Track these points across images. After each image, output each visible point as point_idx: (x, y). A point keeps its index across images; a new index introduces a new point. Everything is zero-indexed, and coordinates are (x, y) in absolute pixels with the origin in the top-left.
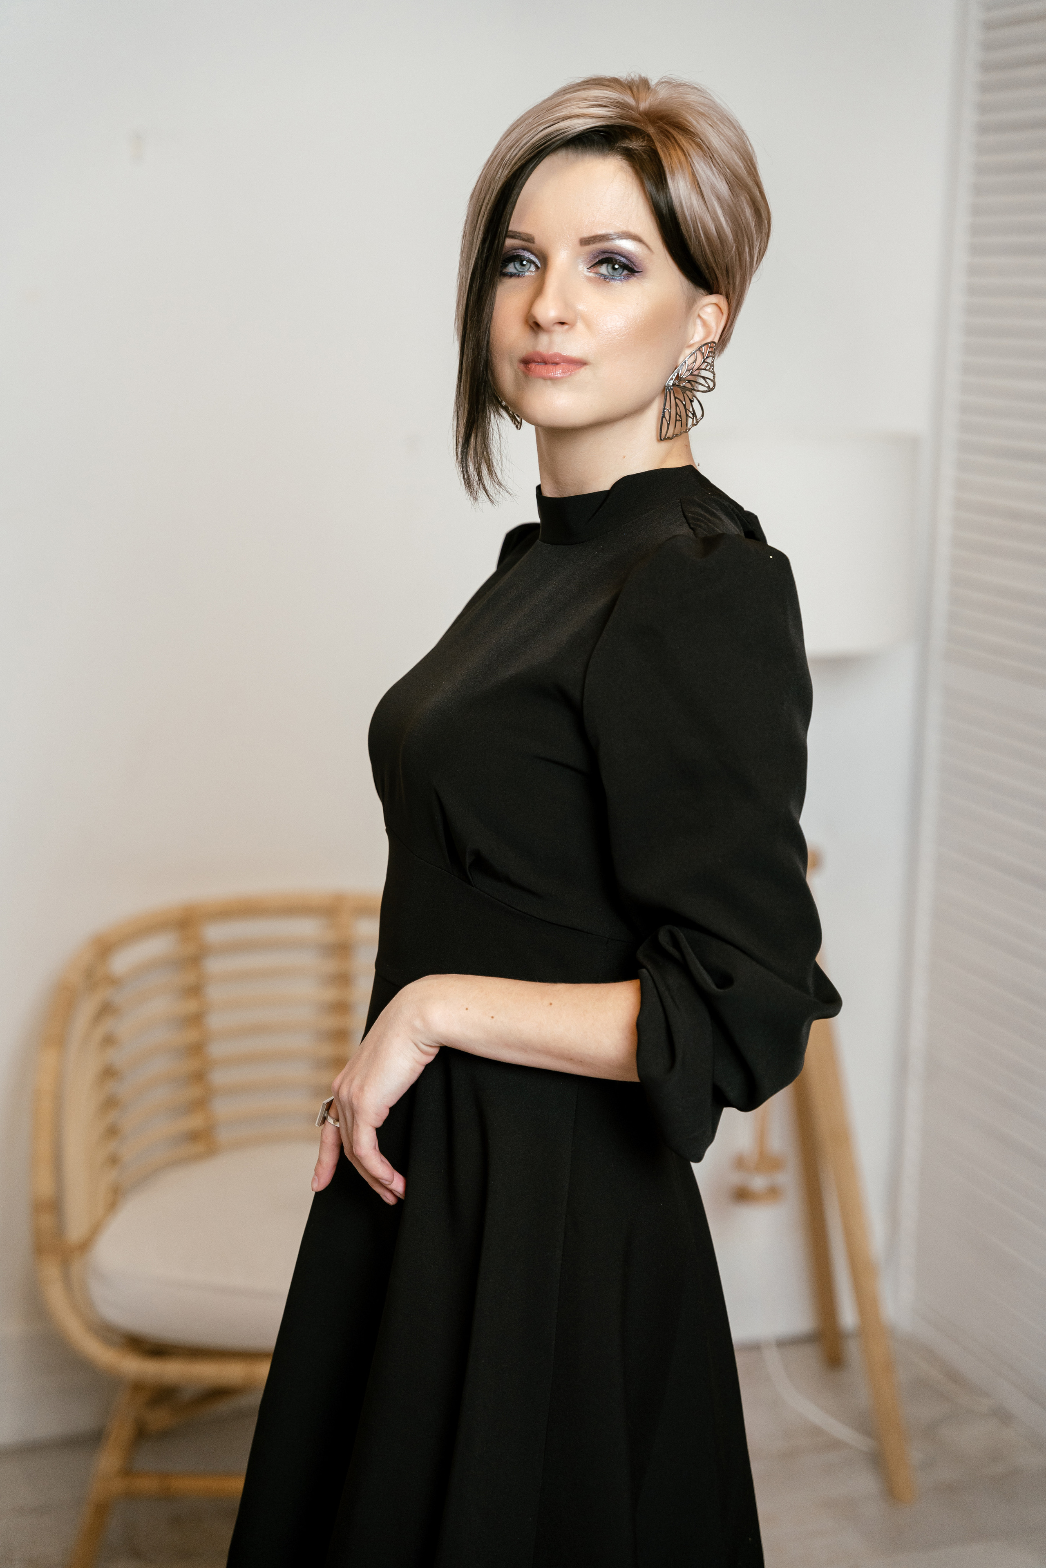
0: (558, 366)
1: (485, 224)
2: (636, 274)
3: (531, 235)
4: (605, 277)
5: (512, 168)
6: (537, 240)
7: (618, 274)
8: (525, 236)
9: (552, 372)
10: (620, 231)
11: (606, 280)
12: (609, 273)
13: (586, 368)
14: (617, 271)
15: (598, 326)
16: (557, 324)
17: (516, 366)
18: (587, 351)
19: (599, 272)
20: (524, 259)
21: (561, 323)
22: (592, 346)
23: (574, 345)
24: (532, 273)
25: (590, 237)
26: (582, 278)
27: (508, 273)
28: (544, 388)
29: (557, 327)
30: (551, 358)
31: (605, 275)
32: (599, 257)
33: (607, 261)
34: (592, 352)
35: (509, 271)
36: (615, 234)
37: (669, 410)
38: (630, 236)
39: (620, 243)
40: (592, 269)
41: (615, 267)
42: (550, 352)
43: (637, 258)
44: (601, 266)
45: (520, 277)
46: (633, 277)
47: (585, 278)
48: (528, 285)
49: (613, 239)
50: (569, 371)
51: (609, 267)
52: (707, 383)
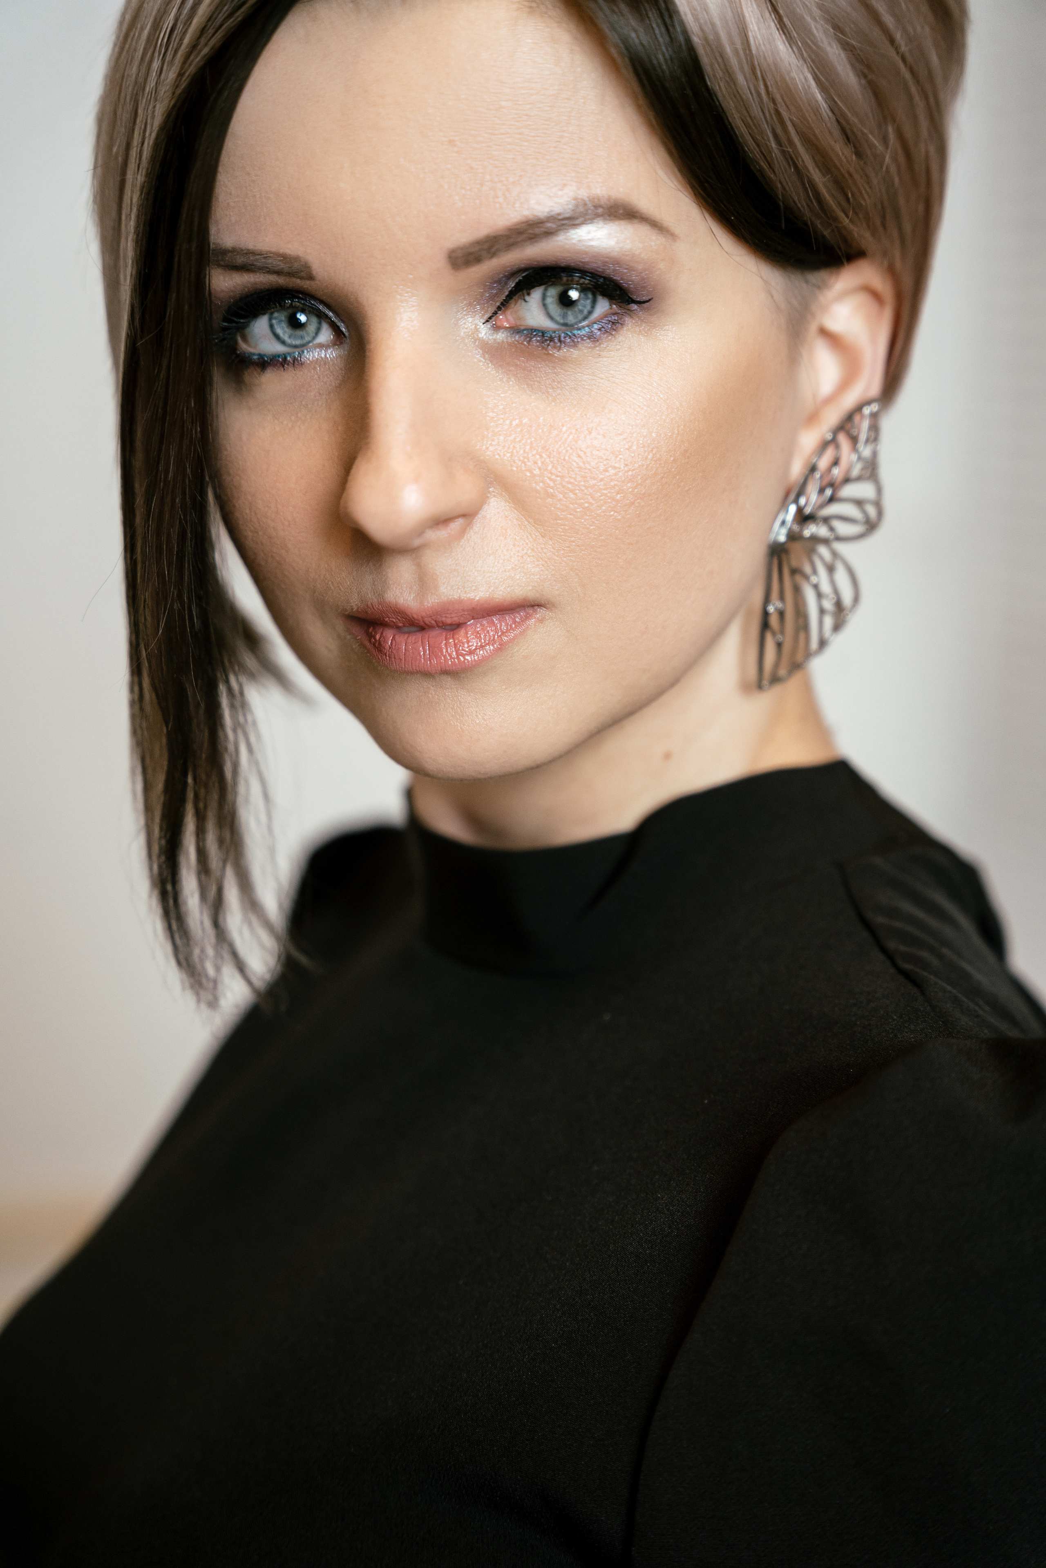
0: (462, 632)
1: (137, 233)
2: (634, 307)
3: (297, 259)
4: (543, 338)
6: (317, 269)
7: (582, 317)
8: (280, 263)
9: (447, 651)
10: (567, 204)
11: (546, 349)
12: (551, 318)
13: (541, 621)
14: (576, 309)
15: (552, 491)
16: (431, 527)
17: (340, 625)
18: (536, 577)
19: (523, 323)
20: (295, 307)
21: (441, 521)
22: (549, 559)
23: (493, 567)
24: (325, 355)
25: (478, 242)
26: (477, 355)
27: (254, 354)
28: (432, 694)
29: (432, 535)
30: (433, 618)
31: (542, 333)
32: (517, 280)
33: (540, 285)
34: (552, 575)
35: (255, 348)
36: (551, 218)
37: (779, 605)
38: (600, 211)
39: (573, 238)
40: (501, 317)
41: (569, 296)
42: (428, 602)
43: (630, 269)
44: (526, 301)
45: (288, 365)
46: (626, 319)
47: (481, 349)
48: (320, 404)
49: (549, 234)
50: (494, 638)
51: (549, 300)
52: (864, 512)
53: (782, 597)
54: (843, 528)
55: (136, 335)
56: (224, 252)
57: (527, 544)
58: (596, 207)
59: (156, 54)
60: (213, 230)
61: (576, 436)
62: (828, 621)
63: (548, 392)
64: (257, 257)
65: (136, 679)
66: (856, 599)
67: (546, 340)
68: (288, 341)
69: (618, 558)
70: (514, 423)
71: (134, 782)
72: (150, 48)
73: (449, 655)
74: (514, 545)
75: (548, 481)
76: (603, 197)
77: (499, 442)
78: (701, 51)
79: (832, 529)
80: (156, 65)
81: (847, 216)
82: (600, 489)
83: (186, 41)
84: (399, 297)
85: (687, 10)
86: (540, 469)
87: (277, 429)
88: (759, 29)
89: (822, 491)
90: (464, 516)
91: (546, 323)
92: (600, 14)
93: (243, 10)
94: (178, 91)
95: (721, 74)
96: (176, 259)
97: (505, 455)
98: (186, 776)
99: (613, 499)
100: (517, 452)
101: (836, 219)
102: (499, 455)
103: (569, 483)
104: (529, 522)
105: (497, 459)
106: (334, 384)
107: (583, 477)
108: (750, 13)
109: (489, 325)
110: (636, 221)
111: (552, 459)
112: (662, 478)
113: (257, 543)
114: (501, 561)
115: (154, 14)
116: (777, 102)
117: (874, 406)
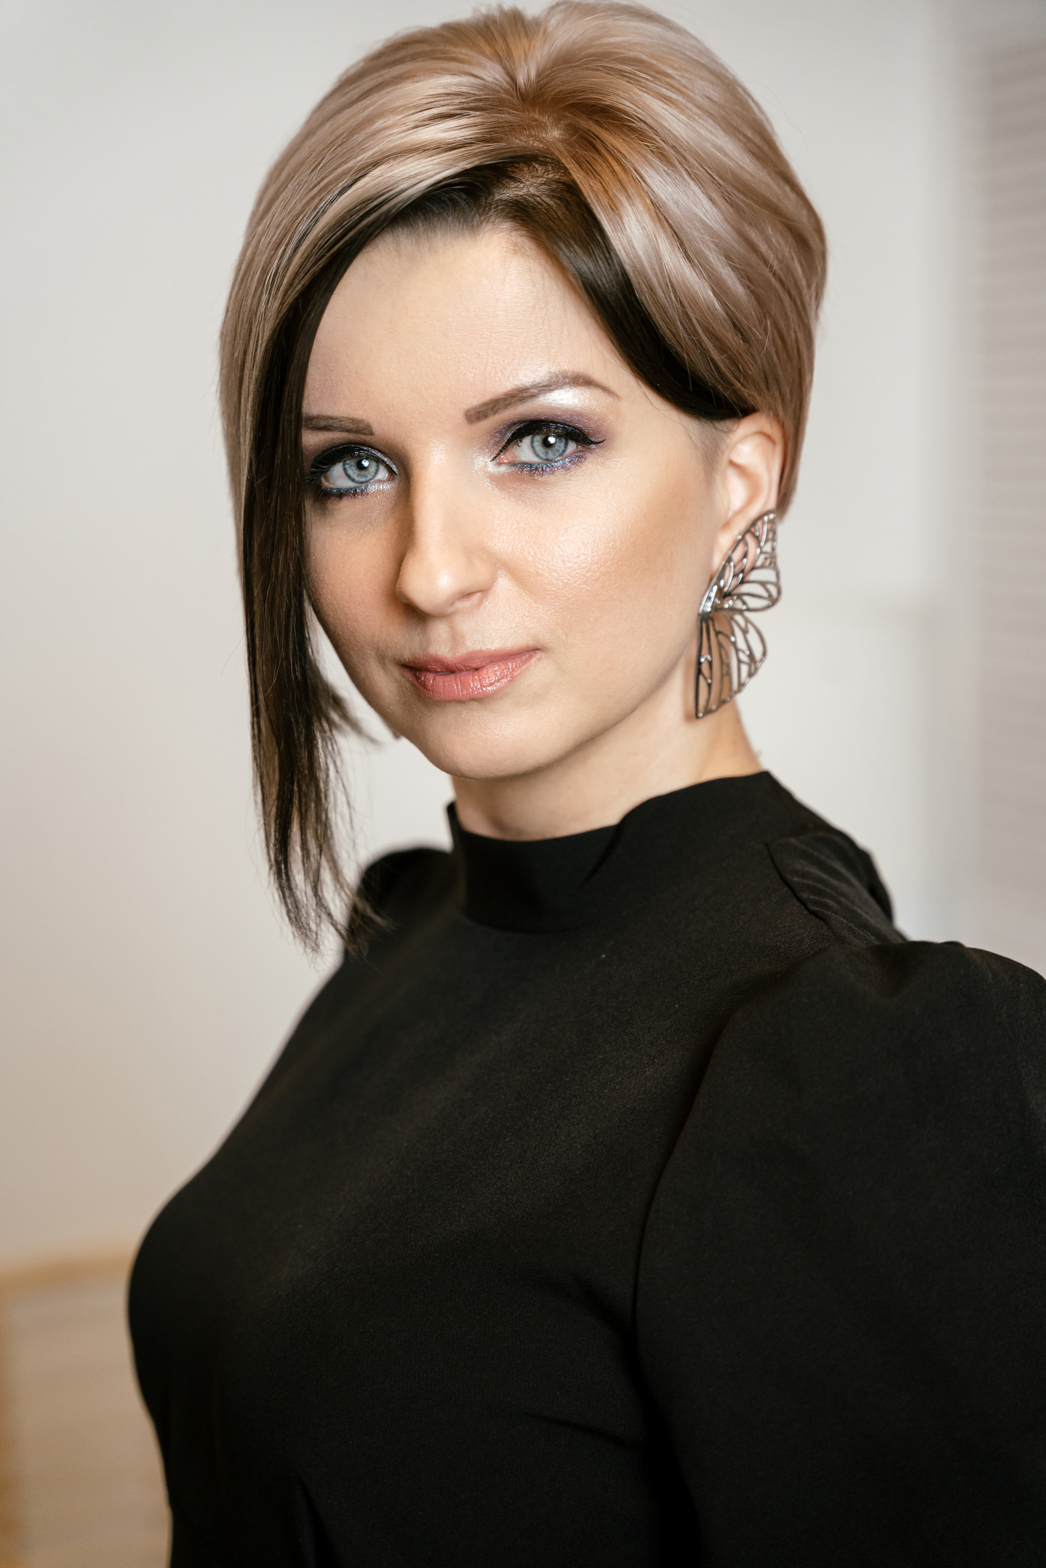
0: (483, 671)
1: (253, 410)
2: (593, 446)
3: (362, 421)
4: (531, 469)
5: (284, 296)
6: (376, 428)
7: (557, 454)
8: (350, 424)
9: (474, 684)
10: (545, 377)
11: (533, 476)
12: (538, 456)
13: (539, 660)
14: (554, 449)
15: (541, 571)
16: (458, 599)
17: (396, 672)
18: (533, 631)
19: (518, 459)
20: (361, 456)
21: (466, 595)
22: (541, 618)
23: (503, 626)
24: (383, 487)
25: (485, 404)
26: (487, 483)
27: (334, 489)
28: (464, 715)
29: (459, 605)
30: (462, 664)
31: (531, 465)
32: (513, 432)
33: (528, 435)
34: (544, 629)
35: (334, 485)
36: (534, 386)
37: (709, 657)
38: (567, 380)
39: (549, 399)
40: (502, 457)
41: (549, 441)
42: (459, 653)
43: (589, 419)
44: (519, 446)
45: (358, 495)
46: (588, 455)
47: (490, 478)
48: (380, 520)
49: (533, 396)
50: (507, 673)
51: (536, 444)
52: (767, 591)
53: (710, 653)
54: (752, 602)
55: (253, 480)
56: (311, 419)
57: (525, 608)
58: (564, 378)
59: (265, 290)
60: (305, 403)
61: (556, 533)
62: (744, 669)
63: (536, 505)
64: (334, 421)
65: (255, 719)
66: (764, 654)
67: (533, 470)
68: (357, 479)
69: (589, 616)
70: (514, 527)
71: (255, 794)
72: (260, 287)
73: (475, 687)
74: (516, 610)
75: (538, 564)
76: (569, 371)
77: (503, 540)
78: (631, 274)
79: (744, 603)
80: (264, 297)
81: (739, 382)
82: (575, 569)
83: (285, 281)
84: (432, 444)
85: (621, 248)
86: (532, 556)
87: (350, 539)
88: (671, 259)
89: (735, 575)
90: (481, 591)
91: (535, 459)
92: (561, 254)
93: (323, 260)
94: (280, 315)
95: (646, 289)
96: (281, 425)
97: (507, 549)
98: (293, 785)
99: (585, 576)
100: (516, 546)
101: (732, 385)
102: (504, 548)
103: (552, 565)
104: (526, 593)
105: (502, 552)
106: (389, 507)
107: (563, 561)
108: (665, 248)
109: (494, 462)
110: (592, 387)
111: (540, 550)
112: (618, 561)
113: (337, 619)
114: (508, 622)
115: (262, 264)
116: (685, 306)
117: (772, 516)
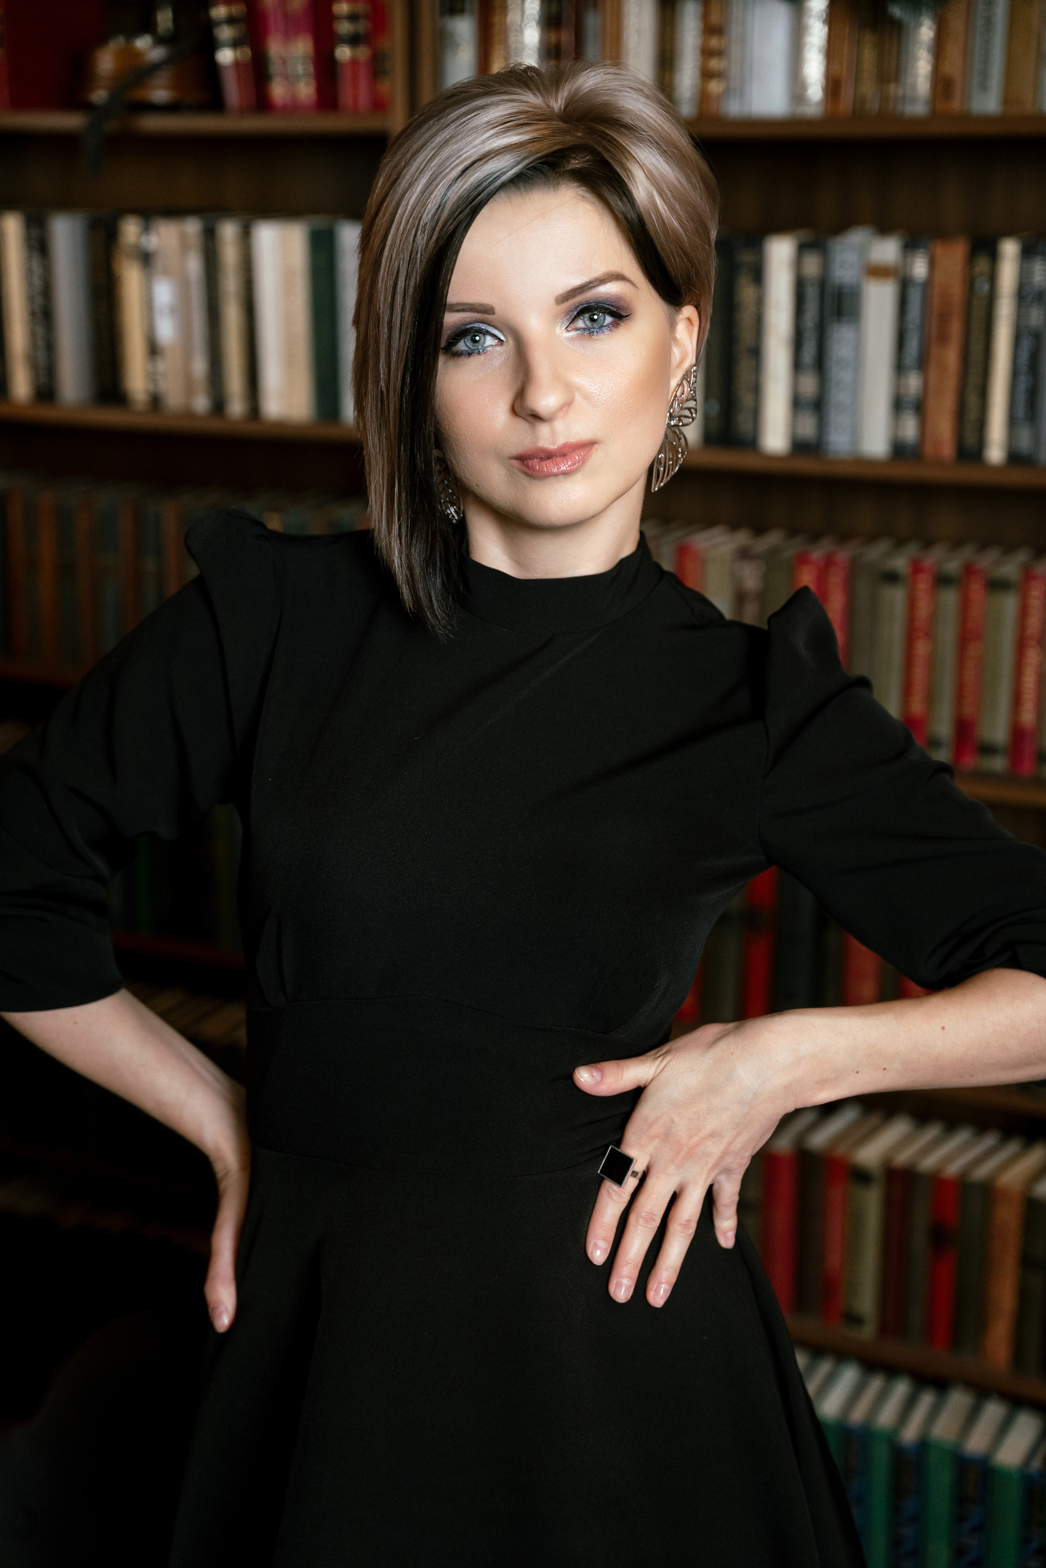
2: (624, 318)
3: (488, 304)
7: (598, 325)
8: (479, 307)
11: (590, 336)
12: (587, 326)
13: (598, 449)
14: (598, 322)
17: (507, 463)
18: (595, 430)
19: (577, 329)
20: (475, 334)
21: (562, 408)
22: (598, 422)
25: (568, 292)
28: (555, 485)
29: (558, 413)
30: (557, 451)
32: (576, 312)
34: (600, 428)
36: (597, 280)
37: (665, 455)
38: (613, 277)
40: (571, 326)
42: (557, 445)
43: (625, 301)
46: (620, 324)
47: (565, 340)
50: (581, 457)
51: (586, 319)
52: (691, 413)
56: (452, 305)
57: (590, 416)
64: (469, 305)
67: (590, 332)
74: (586, 417)
76: (614, 271)
79: (681, 422)
89: (679, 404)
90: (567, 405)
104: (590, 407)
110: (623, 281)
114: (581, 424)
117: (694, 368)
